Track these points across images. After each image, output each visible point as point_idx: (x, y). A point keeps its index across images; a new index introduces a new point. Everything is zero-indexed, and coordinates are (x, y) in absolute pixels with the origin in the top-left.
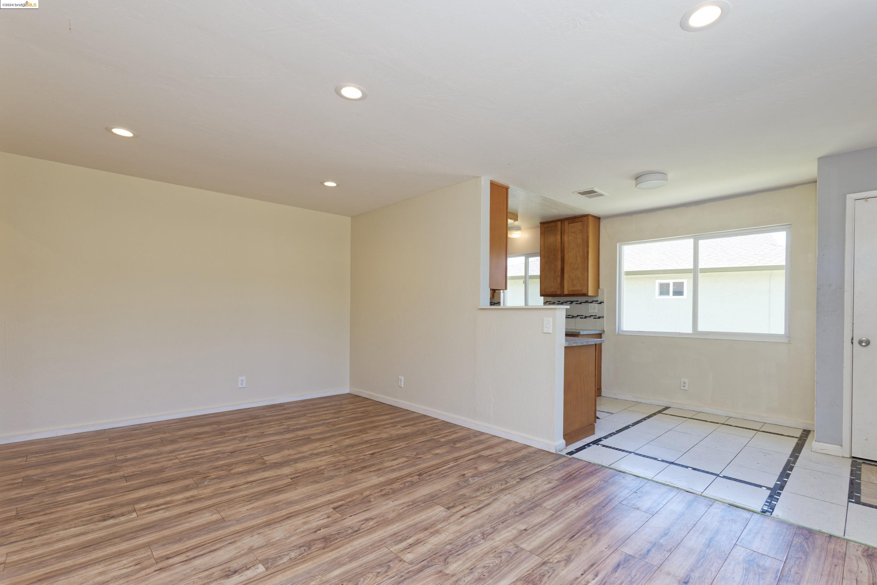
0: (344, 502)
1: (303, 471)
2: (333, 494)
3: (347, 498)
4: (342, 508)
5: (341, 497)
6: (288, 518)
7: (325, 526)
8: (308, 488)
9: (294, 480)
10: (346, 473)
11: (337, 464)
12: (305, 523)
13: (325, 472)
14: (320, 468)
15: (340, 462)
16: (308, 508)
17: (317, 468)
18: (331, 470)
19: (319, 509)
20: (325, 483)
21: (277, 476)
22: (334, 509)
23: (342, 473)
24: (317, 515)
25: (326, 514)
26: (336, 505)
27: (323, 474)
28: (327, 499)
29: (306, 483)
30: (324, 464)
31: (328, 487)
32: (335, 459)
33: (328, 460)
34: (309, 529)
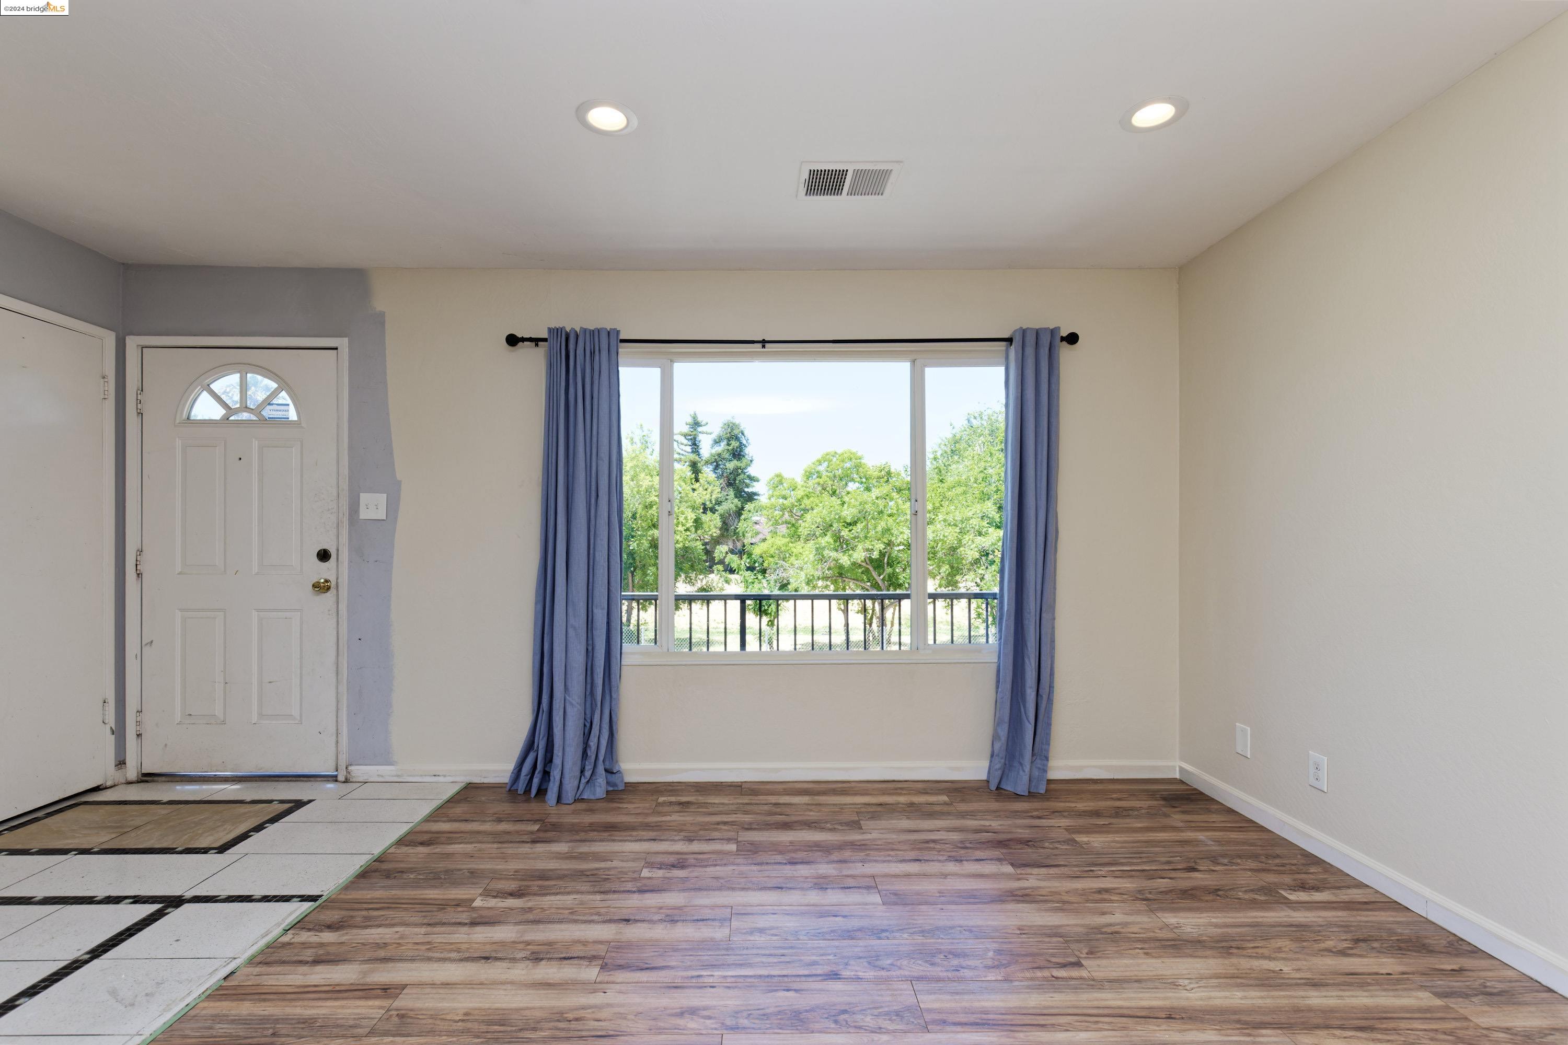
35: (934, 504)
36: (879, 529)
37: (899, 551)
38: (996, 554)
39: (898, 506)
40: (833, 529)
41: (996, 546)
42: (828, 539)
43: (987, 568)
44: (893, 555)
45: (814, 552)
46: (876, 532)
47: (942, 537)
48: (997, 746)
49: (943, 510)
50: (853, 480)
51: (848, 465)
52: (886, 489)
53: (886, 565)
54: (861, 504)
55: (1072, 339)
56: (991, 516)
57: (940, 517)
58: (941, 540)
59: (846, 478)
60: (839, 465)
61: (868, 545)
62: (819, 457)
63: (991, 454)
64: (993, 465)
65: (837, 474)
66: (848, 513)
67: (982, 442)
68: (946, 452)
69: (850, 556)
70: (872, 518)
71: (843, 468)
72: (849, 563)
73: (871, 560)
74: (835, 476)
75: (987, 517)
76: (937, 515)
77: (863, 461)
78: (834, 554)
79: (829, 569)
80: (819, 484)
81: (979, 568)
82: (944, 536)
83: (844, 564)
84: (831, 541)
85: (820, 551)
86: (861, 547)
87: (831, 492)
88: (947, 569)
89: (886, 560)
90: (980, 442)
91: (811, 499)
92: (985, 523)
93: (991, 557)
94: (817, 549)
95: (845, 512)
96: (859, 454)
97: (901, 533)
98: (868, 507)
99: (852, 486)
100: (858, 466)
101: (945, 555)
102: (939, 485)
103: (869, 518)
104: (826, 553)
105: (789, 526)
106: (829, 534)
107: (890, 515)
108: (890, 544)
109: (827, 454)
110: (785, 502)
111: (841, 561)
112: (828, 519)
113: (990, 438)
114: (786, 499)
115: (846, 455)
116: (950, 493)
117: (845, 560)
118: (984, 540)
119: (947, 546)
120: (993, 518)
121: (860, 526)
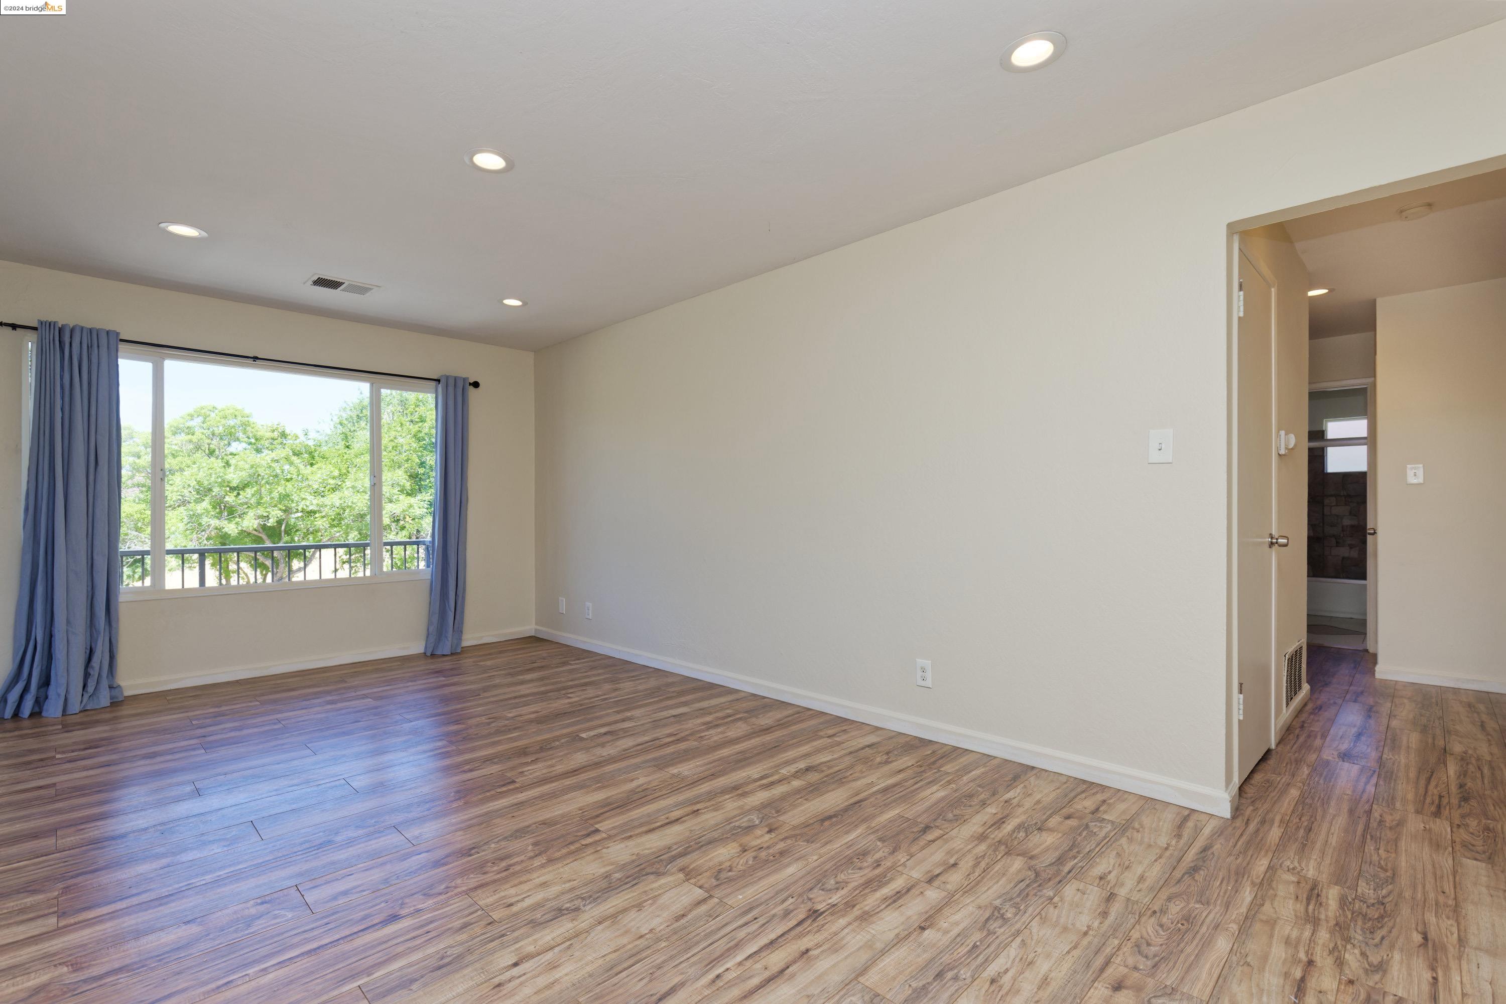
0: (499, 790)
1: (578, 850)
2: (515, 801)
3: (493, 796)
4: (502, 783)
5: (502, 798)
6: (575, 771)
7: (527, 764)
8: (560, 812)
9: (593, 829)
10: (483, 848)
11: (505, 874)
12: (552, 766)
13: (530, 848)
14: (542, 860)
15: (495, 881)
16: (552, 782)
17: (551, 861)
18: (518, 854)
19: (535, 780)
20: (530, 822)
21: (631, 836)
22: (514, 782)
23: (493, 845)
24: (537, 774)
25: (526, 776)
26: (511, 787)
27: (535, 844)
28: (523, 794)
29: (564, 822)
30: (535, 875)
31: (523, 814)
32: (506, 893)
33: (525, 887)
34: (545, 761)
35: (340, 470)
36: (275, 495)
37: (297, 518)
38: (407, 520)
39: (299, 471)
40: (214, 494)
41: (407, 513)
42: (206, 504)
43: (397, 533)
44: (292, 521)
45: (186, 520)
46: (272, 498)
47: (350, 504)
48: (431, 629)
49: (351, 476)
50: (238, 439)
51: (232, 423)
52: (280, 453)
53: (283, 534)
54: (252, 467)
55: (476, 385)
56: (402, 484)
57: (347, 483)
58: (348, 507)
59: (230, 436)
60: (219, 422)
61: (261, 511)
62: (191, 411)
63: (402, 425)
64: (404, 435)
65: (217, 432)
66: (234, 477)
67: (391, 411)
68: (351, 417)
69: (237, 523)
70: (267, 483)
71: (224, 426)
72: (237, 532)
73: (264, 527)
74: (213, 434)
75: (398, 484)
76: (343, 481)
77: (251, 420)
78: (215, 522)
79: (208, 539)
80: (191, 441)
81: (390, 533)
82: (352, 502)
83: (229, 533)
84: (210, 507)
85: (194, 518)
86: (252, 514)
87: (207, 451)
88: (355, 536)
89: (283, 528)
90: (389, 411)
91: (179, 459)
92: (396, 491)
93: (402, 523)
94: (191, 517)
95: (231, 475)
96: (247, 412)
97: (303, 499)
98: (261, 471)
99: (235, 447)
100: (245, 425)
101: (353, 521)
102: (346, 451)
103: (263, 482)
104: (204, 520)
105: (144, 489)
106: (207, 499)
107: (288, 480)
108: (287, 511)
109: (202, 408)
110: (137, 461)
111: (226, 530)
112: (206, 483)
113: (399, 408)
114: (139, 457)
115: (229, 411)
116: (358, 460)
117: (231, 528)
118: (395, 507)
119: (356, 512)
120: (404, 486)
121: (249, 491)
